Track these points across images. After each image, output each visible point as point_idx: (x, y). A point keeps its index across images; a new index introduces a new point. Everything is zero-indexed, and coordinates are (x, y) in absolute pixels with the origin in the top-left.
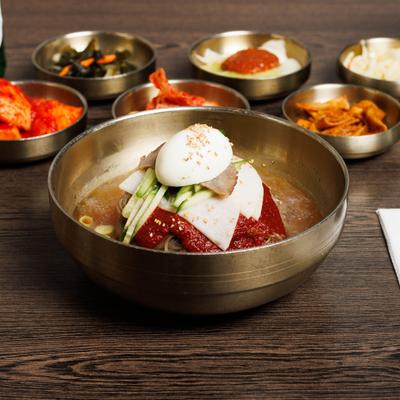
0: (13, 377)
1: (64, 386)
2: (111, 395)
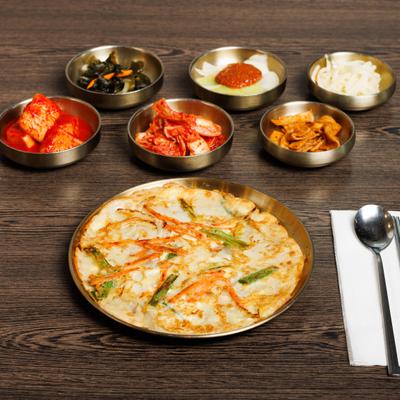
0: (59, 346)
1: (95, 353)
2: (127, 360)
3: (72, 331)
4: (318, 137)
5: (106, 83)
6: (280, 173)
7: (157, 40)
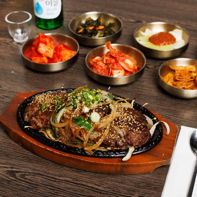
3: (3, 166)
4: (192, 81)
5: (89, 31)
6: (164, 98)
7: (131, 14)
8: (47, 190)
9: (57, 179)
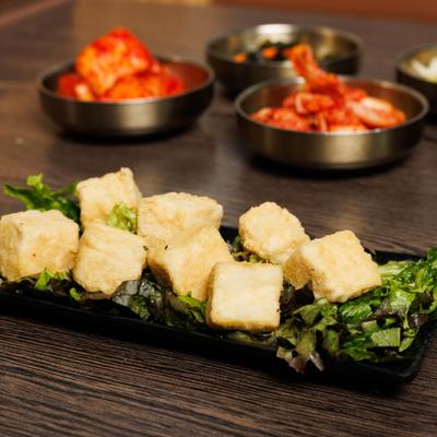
8: (32, 418)
9: (79, 387)
